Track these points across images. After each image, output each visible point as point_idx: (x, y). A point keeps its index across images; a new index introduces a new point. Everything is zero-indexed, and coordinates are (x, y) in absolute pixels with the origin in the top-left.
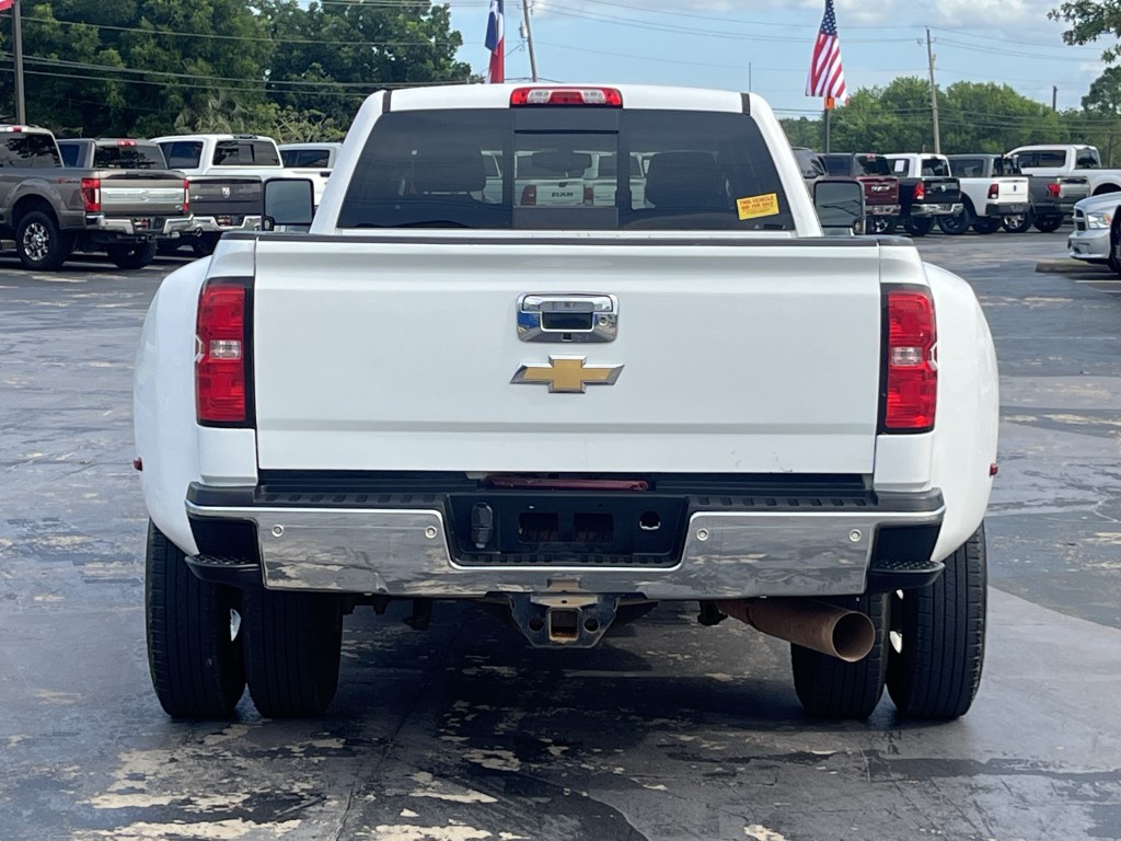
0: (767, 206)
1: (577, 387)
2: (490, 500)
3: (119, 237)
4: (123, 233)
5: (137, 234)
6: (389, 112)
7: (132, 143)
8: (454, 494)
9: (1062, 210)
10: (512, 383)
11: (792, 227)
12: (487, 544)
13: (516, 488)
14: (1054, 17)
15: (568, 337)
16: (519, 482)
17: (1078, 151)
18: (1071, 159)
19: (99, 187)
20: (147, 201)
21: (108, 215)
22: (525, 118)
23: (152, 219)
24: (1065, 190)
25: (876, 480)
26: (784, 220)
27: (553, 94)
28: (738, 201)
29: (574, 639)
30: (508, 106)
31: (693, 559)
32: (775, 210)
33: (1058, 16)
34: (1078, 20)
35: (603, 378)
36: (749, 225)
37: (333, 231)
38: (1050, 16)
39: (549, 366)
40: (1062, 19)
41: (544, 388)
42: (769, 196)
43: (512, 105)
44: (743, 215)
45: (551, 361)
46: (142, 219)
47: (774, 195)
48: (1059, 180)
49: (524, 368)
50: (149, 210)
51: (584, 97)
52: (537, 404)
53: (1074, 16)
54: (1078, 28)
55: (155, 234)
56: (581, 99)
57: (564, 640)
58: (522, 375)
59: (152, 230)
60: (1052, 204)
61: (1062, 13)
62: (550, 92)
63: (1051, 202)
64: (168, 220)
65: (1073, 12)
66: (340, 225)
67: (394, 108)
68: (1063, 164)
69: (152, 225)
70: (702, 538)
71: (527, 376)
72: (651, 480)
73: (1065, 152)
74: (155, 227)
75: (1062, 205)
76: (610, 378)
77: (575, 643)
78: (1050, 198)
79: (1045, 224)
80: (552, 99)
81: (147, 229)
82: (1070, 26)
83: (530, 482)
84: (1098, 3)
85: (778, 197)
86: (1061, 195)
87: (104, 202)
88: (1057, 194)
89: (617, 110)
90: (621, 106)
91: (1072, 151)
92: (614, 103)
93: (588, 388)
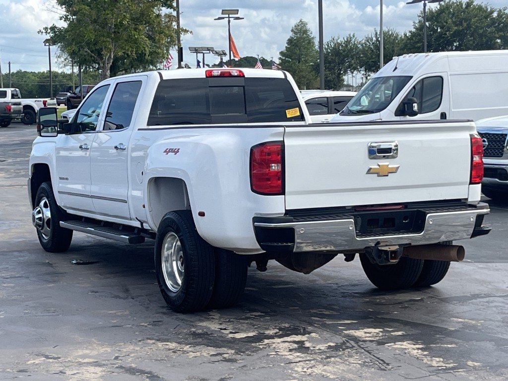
0: (296, 112)
1: (386, 174)
6: (163, 80)
9: (13, 117)
10: (367, 174)
11: (304, 120)
12: (359, 231)
14: (40, 33)
15: (384, 157)
17: (12, 91)
18: (9, 94)
22: (212, 82)
24: (13, 108)
25: (469, 200)
26: (302, 117)
27: (221, 72)
28: (286, 111)
30: (205, 77)
31: (427, 229)
32: (298, 114)
33: (42, 32)
34: (52, 35)
36: (291, 119)
37: (146, 127)
38: (38, 32)
39: (378, 167)
40: (44, 34)
41: (376, 175)
42: (296, 109)
43: (207, 77)
44: (288, 116)
45: (379, 165)
47: (298, 108)
48: (10, 104)
49: (371, 168)
52: (374, 181)
53: (49, 33)
54: (51, 37)
56: (230, 74)
57: (394, 261)
58: (369, 171)
60: (8, 115)
61: (44, 31)
62: (220, 71)
63: (7, 113)
65: (49, 31)
66: (148, 125)
67: (164, 78)
68: (6, 97)
70: (431, 223)
71: (371, 171)
72: (406, 205)
73: (6, 92)
75: (13, 115)
76: (395, 171)
78: (7, 112)
79: (3, 123)
80: (221, 74)
82: (48, 37)
84: (60, 27)
86: (12, 111)
88: (10, 110)
89: (243, 78)
90: (244, 76)
91: (9, 91)
92: (241, 75)
93: (389, 174)
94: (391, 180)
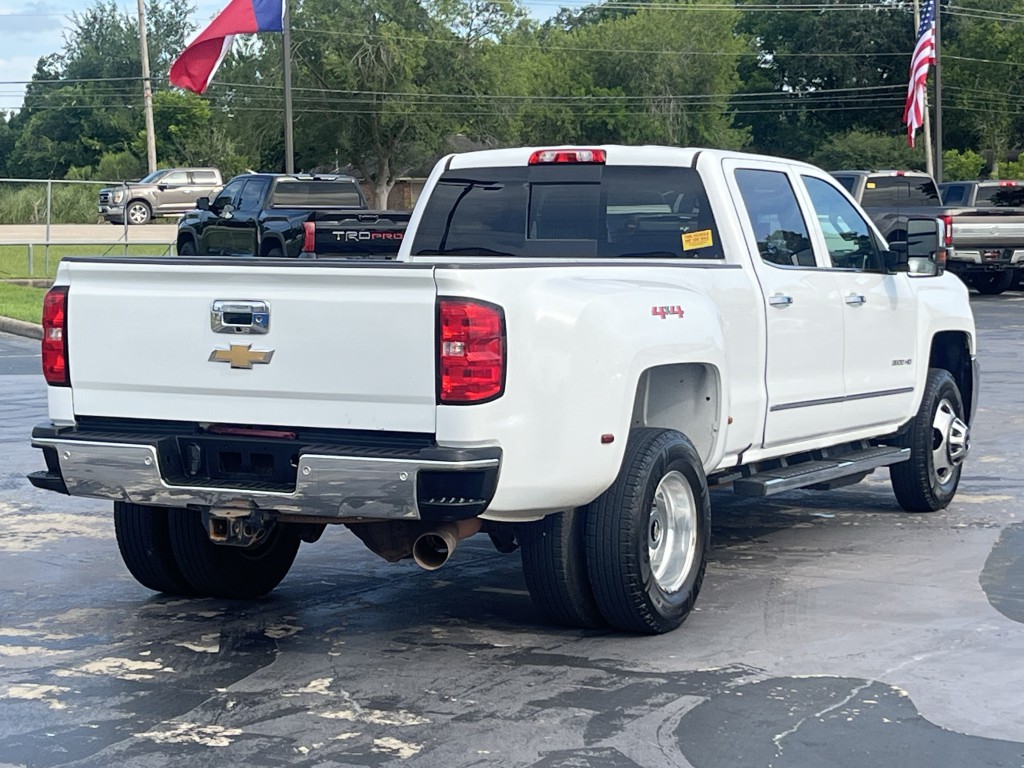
0: (704, 240)
1: (246, 365)
2: (199, 442)
3: (969, 266)
4: (972, 262)
5: (985, 263)
6: (449, 170)
7: (1014, 184)
8: (181, 436)
10: (210, 360)
11: (722, 256)
12: (197, 472)
13: (222, 434)
15: (239, 329)
16: (223, 431)
19: (951, 223)
20: (996, 235)
21: (958, 247)
22: (538, 174)
23: (1001, 251)
25: (437, 438)
26: (716, 251)
27: (557, 155)
28: (683, 236)
29: (224, 539)
30: (526, 165)
31: (300, 485)
32: (710, 243)
35: (261, 359)
36: (691, 254)
39: (230, 349)
41: (228, 365)
42: (706, 232)
43: (530, 164)
44: (686, 247)
45: (231, 346)
46: (991, 250)
47: (710, 231)
49: (218, 350)
50: (998, 242)
51: (578, 156)
52: (224, 376)
55: (1003, 263)
56: (575, 159)
57: (218, 539)
58: (215, 357)
59: (1001, 260)
62: (555, 153)
64: (1016, 251)
67: (452, 167)
69: (1001, 256)
70: (306, 473)
71: (218, 356)
72: (297, 432)
74: (1004, 257)
76: (266, 359)
77: (223, 541)
80: (556, 159)
81: (996, 260)
83: (230, 430)
85: (712, 233)
87: (955, 236)
89: (601, 167)
90: (604, 163)
92: (598, 161)
93: (255, 366)
94: (257, 377)
